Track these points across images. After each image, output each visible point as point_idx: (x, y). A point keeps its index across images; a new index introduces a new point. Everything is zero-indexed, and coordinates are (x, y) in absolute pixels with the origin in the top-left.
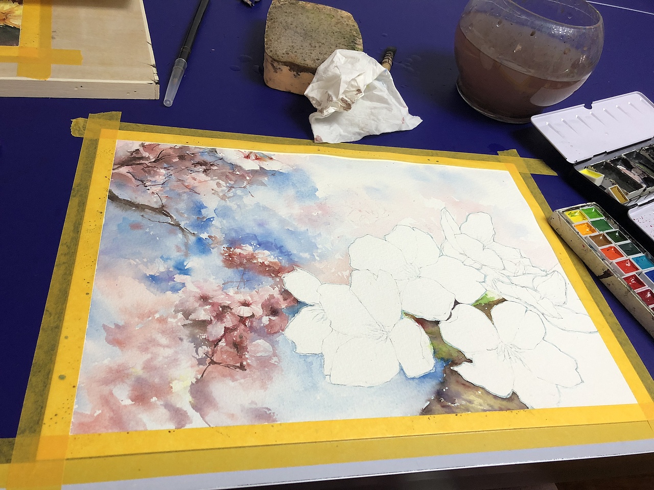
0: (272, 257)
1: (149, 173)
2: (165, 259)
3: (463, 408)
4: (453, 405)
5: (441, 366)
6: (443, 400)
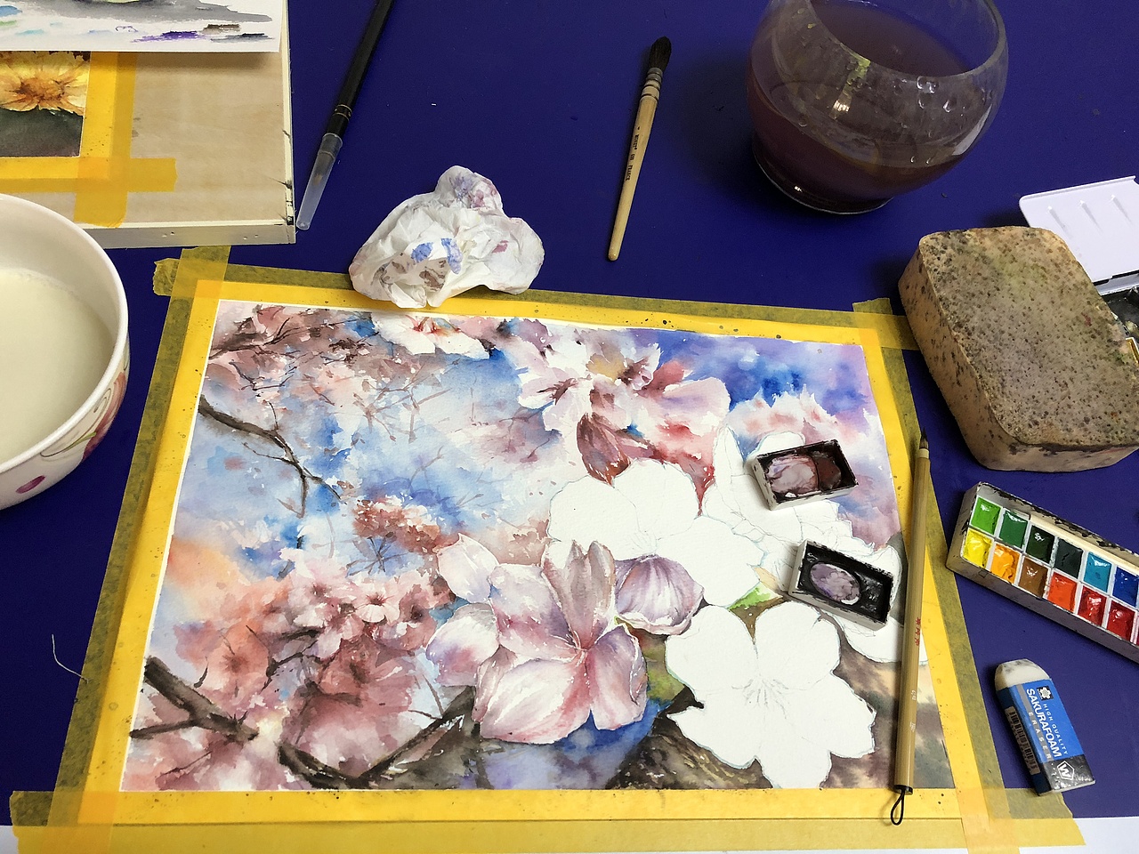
0: (429, 516)
1: (262, 363)
2: (270, 521)
3: (670, 781)
4: (656, 776)
5: (653, 712)
6: (643, 767)
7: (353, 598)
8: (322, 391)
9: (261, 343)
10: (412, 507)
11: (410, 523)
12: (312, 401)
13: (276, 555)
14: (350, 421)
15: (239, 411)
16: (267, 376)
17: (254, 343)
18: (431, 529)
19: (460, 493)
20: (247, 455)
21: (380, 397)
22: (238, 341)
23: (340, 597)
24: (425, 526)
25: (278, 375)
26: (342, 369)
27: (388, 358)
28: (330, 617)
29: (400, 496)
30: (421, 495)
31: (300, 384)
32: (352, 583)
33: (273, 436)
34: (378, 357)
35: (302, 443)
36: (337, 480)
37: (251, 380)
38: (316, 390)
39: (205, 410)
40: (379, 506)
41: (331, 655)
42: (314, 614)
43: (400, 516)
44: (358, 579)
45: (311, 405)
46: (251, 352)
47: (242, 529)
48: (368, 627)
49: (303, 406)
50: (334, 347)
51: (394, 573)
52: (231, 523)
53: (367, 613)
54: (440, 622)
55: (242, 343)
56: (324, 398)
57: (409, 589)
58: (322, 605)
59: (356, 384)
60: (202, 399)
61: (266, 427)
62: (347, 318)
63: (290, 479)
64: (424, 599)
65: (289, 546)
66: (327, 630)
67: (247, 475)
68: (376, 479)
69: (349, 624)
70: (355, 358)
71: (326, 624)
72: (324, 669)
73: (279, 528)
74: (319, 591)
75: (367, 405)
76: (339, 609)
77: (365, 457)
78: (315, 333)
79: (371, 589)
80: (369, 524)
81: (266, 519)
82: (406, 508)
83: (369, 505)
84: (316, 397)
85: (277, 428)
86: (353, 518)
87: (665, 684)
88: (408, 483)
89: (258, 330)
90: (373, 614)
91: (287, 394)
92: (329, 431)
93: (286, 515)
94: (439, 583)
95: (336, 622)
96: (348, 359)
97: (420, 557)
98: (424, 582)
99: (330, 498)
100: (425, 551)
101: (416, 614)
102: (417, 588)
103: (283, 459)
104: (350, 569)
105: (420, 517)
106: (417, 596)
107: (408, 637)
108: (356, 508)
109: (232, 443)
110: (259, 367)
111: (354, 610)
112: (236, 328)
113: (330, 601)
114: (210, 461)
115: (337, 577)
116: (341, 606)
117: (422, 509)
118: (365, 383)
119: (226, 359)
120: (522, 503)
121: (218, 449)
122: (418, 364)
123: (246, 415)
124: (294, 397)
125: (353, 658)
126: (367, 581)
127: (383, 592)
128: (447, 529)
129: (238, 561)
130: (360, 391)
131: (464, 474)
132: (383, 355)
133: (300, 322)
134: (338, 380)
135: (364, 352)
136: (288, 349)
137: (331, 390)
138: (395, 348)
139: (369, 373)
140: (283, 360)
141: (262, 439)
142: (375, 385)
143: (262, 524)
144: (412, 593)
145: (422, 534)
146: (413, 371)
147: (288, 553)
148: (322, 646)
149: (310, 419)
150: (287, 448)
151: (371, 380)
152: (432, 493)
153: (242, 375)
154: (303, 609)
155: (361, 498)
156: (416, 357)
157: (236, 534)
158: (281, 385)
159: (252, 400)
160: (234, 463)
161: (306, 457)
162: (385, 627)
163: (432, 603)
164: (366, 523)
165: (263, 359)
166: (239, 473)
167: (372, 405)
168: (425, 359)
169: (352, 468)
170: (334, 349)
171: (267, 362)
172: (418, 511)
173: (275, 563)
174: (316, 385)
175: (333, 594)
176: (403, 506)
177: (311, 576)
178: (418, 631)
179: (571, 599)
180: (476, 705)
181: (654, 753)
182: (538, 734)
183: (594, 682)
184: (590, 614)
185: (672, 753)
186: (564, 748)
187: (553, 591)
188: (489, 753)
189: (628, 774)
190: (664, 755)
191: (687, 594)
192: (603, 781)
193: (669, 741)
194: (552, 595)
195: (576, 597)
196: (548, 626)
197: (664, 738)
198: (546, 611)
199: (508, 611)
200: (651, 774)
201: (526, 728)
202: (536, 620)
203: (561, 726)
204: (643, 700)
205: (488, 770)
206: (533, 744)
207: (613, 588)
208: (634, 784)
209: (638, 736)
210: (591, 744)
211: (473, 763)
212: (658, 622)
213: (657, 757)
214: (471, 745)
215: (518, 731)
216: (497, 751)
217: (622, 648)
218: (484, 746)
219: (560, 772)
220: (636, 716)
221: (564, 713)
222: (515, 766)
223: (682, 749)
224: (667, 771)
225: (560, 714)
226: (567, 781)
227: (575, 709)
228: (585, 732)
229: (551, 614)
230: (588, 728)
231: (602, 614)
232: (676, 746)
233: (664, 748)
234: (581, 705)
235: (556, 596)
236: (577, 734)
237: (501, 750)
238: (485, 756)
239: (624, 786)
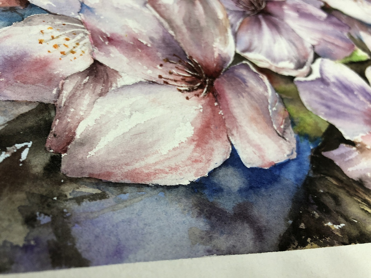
3: (355, 233)
4: (336, 227)
5: (305, 149)
6: (317, 215)
87: (308, 120)
179: (184, 30)
180: (54, 129)
181: (324, 197)
182: (162, 171)
183: (228, 111)
184: (208, 46)
185: (343, 195)
186: (206, 192)
187: (162, 20)
188: (79, 200)
189: (302, 226)
190: (336, 198)
192: (273, 238)
193: (335, 182)
194: (161, 24)
195: (191, 29)
196: (160, 50)
197: (329, 178)
198: (156, 37)
200: (330, 224)
201: (143, 163)
202: (145, 43)
203: (196, 161)
204: (291, 135)
206: (157, 186)
207: (230, 31)
208: (314, 240)
209: (299, 176)
210: (243, 186)
211: (44, 219)
212: (281, 65)
213: (329, 201)
215: (130, 168)
216: (93, 197)
217: (252, 82)
218: (68, 190)
220: (288, 152)
221: (198, 146)
223: (352, 192)
224: (347, 219)
225: (192, 147)
227: (211, 141)
228: (230, 171)
229: (164, 40)
230: (233, 165)
231: (222, 49)
232: (343, 188)
233: (333, 191)
234: (218, 137)
235: (166, 25)
236: (221, 173)
237: (103, 196)
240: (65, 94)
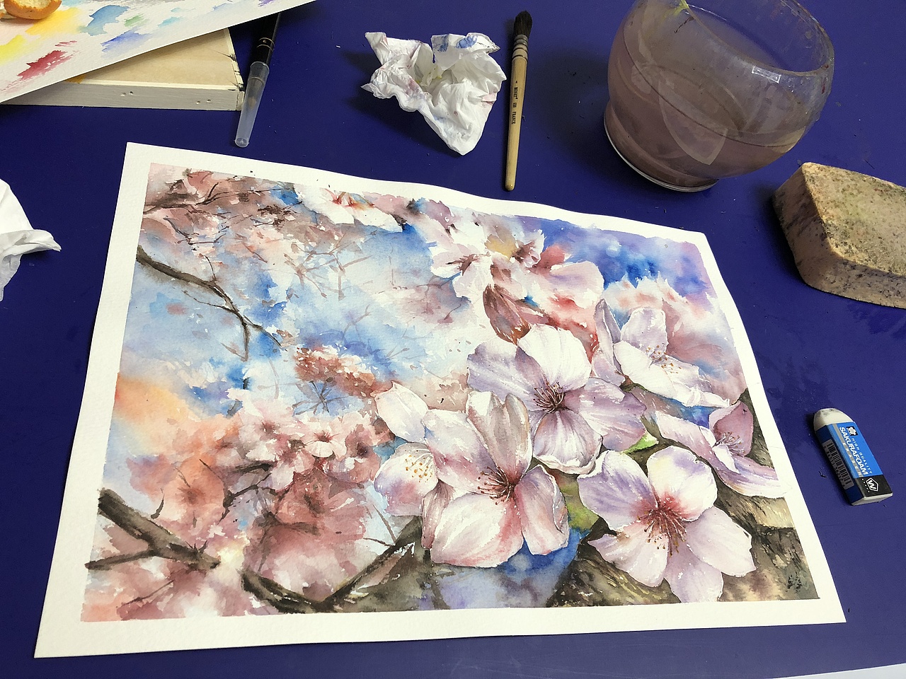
0: (364, 365)
1: (196, 221)
2: (216, 363)
3: (599, 599)
4: (587, 595)
5: (575, 539)
6: (574, 587)
7: (301, 435)
8: (255, 249)
9: (193, 203)
10: (348, 356)
11: (347, 370)
12: (246, 258)
13: (224, 394)
14: (283, 279)
15: (177, 262)
16: (202, 233)
17: (186, 202)
18: (367, 376)
19: (389, 346)
20: (188, 302)
21: (308, 259)
22: (170, 200)
23: (288, 434)
24: (361, 374)
25: (212, 233)
26: (271, 232)
27: (313, 225)
28: (281, 453)
29: (336, 346)
30: (355, 347)
31: (234, 242)
32: (299, 422)
33: (212, 286)
34: (303, 223)
35: (240, 294)
36: (276, 329)
37: (186, 235)
38: (249, 248)
39: (143, 259)
40: (317, 354)
41: (286, 486)
42: (266, 449)
43: (337, 364)
44: (305, 418)
45: (246, 262)
46: (185, 211)
47: (188, 370)
48: (318, 462)
49: (238, 262)
50: (263, 211)
51: (337, 414)
52: (177, 363)
53: (316, 449)
54: (384, 458)
55: (174, 202)
56: (257, 256)
57: (353, 428)
58: (272, 441)
59: (286, 245)
60: (139, 249)
61: (205, 278)
62: (272, 186)
63: (232, 325)
64: (367, 438)
65: (236, 387)
66: (280, 464)
67: (190, 320)
68: (312, 330)
69: (300, 458)
70: (283, 223)
71: (278, 459)
72: (280, 499)
73: (224, 370)
74: (268, 429)
75: (297, 264)
76: (289, 445)
77: (300, 310)
78: (244, 197)
79: (318, 427)
80: (309, 369)
81: (211, 360)
82: (342, 357)
83: (308, 352)
84: (250, 254)
85: (215, 279)
86: (294, 364)
87: (583, 515)
88: (342, 335)
89: (189, 191)
90: (323, 450)
91: (222, 250)
92: (265, 285)
93: (230, 358)
94: (380, 424)
95: (288, 457)
96: (276, 223)
97: (359, 400)
98: (366, 422)
99: (271, 345)
100: (364, 395)
101: (362, 451)
102: (360, 428)
103: (223, 307)
104: (296, 409)
105: (355, 365)
106: (361, 434)
107: (357, 470)
108: (296, 355)
109: (173, 291)
110: (193, 224)
111: (304, 446)
112: (168, 188)
113: (279, 437)
114: (151, 305)
115: (284, 416)
116: (291, 442)
117: (357, 358)
118: (294, 246)
119: (160, 214)
120: (444, 358)
121: (159, 295)
122: (340, 233)
123: (183, 266)
124: (228, 253)
125: (306, 489)
126: (312, 420)
127: (329, 431)
128: (380, 376)
129: (186, 399)
130: (289, 251)
131: (392, 331)
132: (308, 222)
133: (228, 186)
134: (269, 241)
135: (290, 218)
136: (220, 210)
137: (263, 250)
138: (318, 217)
139: (296, 237)
140: (216, 220)
141: (202, 289)
142: (303, 248)
143: (207, 365)
144: (356, 432)
145: (359, 380)
146: (336, 238)
147: (234, 393)
148: (275, 479)
149: (246, 273)
150: (226, 297)
151: (299, 243)
152: (364, 346)
153: (177, 231)
154: (254, 445)
155: (300, 346)
156: (337, 226)
157: (182, 373)
158: (215, 242)
159: (188, 253)
160: (176, 309)
161: (245, 307)
162: (334, 462)
163: (375, 441)
164: (306, 368)
165: (195, 216)
166: (182, 317)
167: (302, 265)
168: (346, 228)
169: (289, 318)
170: (262, 213)
171: (200, 220)
172: (352, 360)
173: (223, 402)
174: (249, 244)
175: (282, 431)
176: (339, 355)
177: (259, 415)
178: (365, 465)
179: (495, 442)
180: (423, 533)
181: (582, 575)
182: (482, 558)
183: (523, 512)
184: (512, 454)
185: (597, 574)
186: (506, 571)
187: (479, 434)
188: (442, 576)
189: (563, 593)
190: (591, 576)
191: (589, 441)
192: (544, 600)
193: (592, 565)
194: (478, 438)
195: (499, 441)
196: (478, 464)
197: (589, 561)
198: (476, 452)
199: (444, 450)
200: (582, 593)
201: (471, 554)
202: (468, 459)
203: (501, 551)
204: (567, 529)
205: (442, 592)
206: (479, 568)
207: (529, 435)
208: (569, 602)
209: (567, 560)
210: (529, 567)
211: (428, 586)
212: (569, 464)
213: (585, 578)
214: (424, 570)
215: (464, 557)
216: (448, 574)
217: (542, 484)
218: (436, 570)
219: (506, 592)
220: (562, 543)
221: (502, 540)
222: (467, 588)
223: (604, 571)
224: (595, 590)
225: (499, 541)
226: (513, 600)
227: (510, 536)
228: (521, 557)
229: (480, 454)
230: (524, 553)
231: (522, 456)
232: (598, 568)
233: (590, 571)
234: (515, 533)
235: (482, 439)
236: (516, 559)
237: (453, 574)
238: (438, 579)
239: (562, 604)
240: (426, 508)
